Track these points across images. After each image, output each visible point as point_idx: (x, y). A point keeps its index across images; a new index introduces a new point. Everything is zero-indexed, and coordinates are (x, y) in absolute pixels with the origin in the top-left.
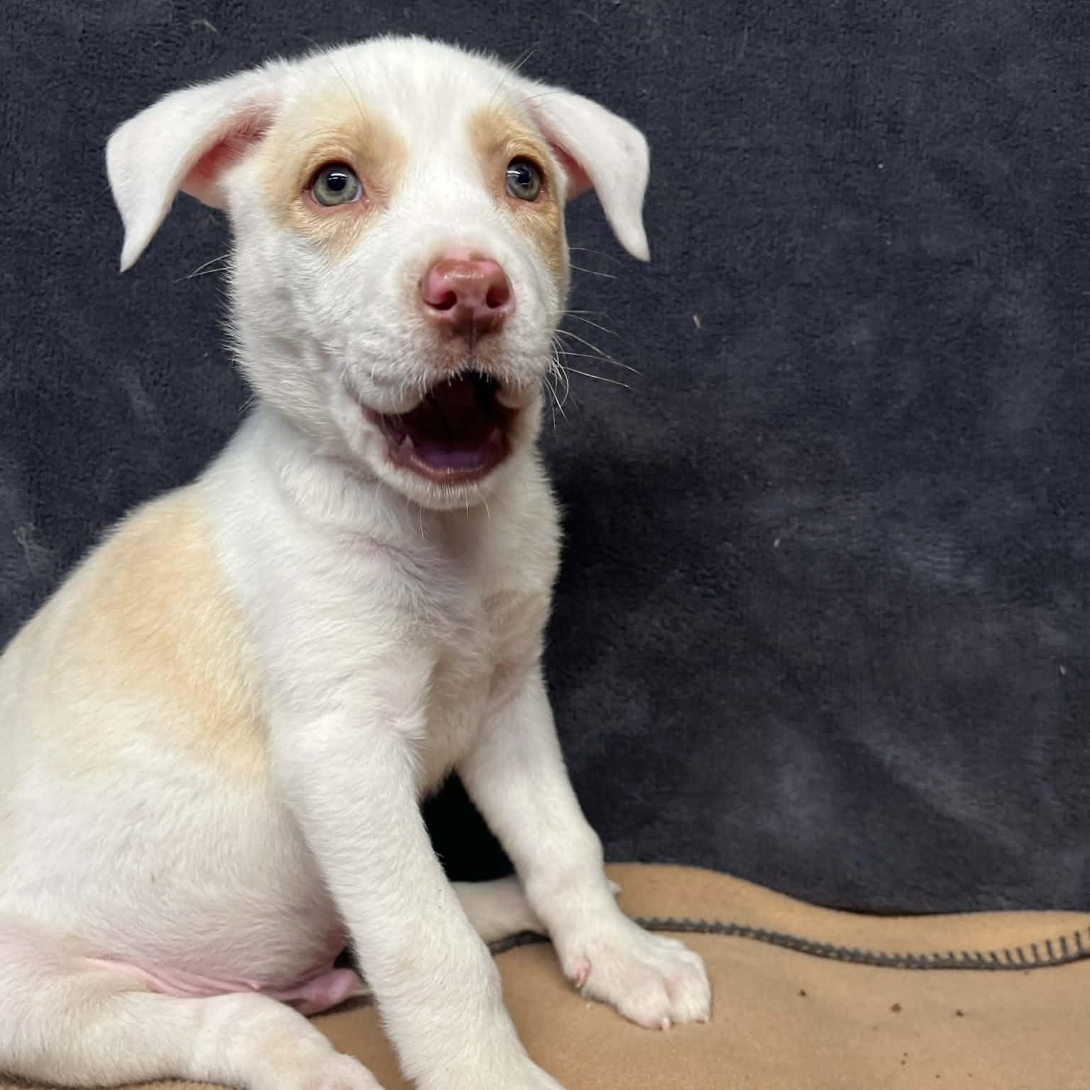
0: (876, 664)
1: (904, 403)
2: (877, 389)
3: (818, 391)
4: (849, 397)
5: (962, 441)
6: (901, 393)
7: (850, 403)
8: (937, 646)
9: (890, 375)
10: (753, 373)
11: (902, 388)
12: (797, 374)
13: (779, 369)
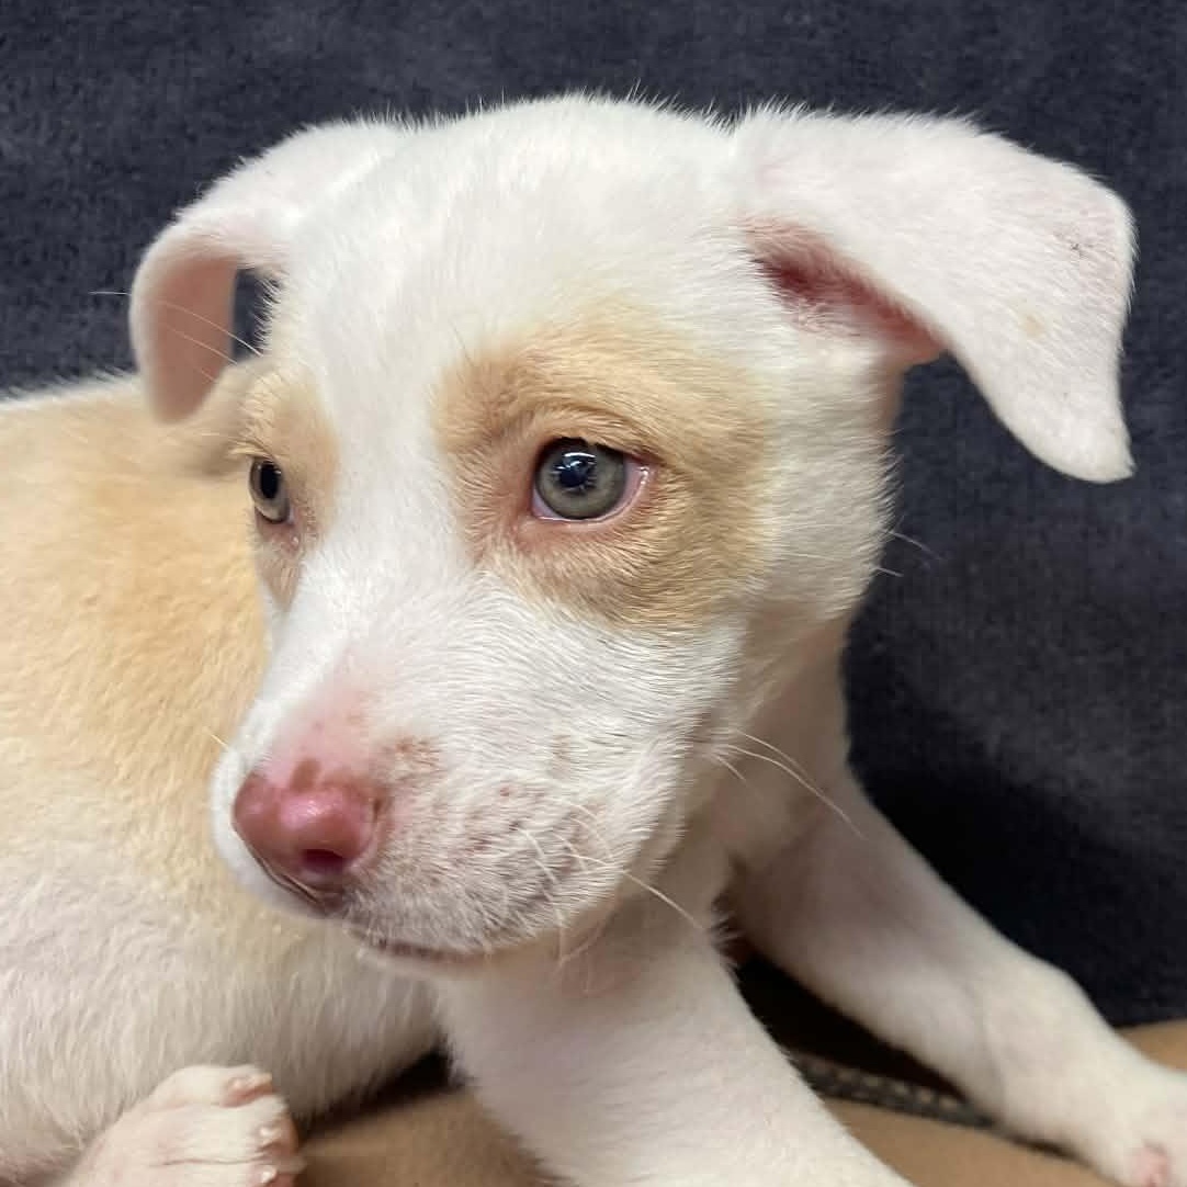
0: (973, 569)
1: (1023, 83)
2: (969, 58)
3: (864, 62)
4: (921, 74)
5: (1130, 156)
6: (1015, 67)
7: (922, 84)
8: (1085, 535)
9: (994, 31)
10: (740, 28)
11: (1018, 56)
12: (823, 31)
13: (788, 19)
